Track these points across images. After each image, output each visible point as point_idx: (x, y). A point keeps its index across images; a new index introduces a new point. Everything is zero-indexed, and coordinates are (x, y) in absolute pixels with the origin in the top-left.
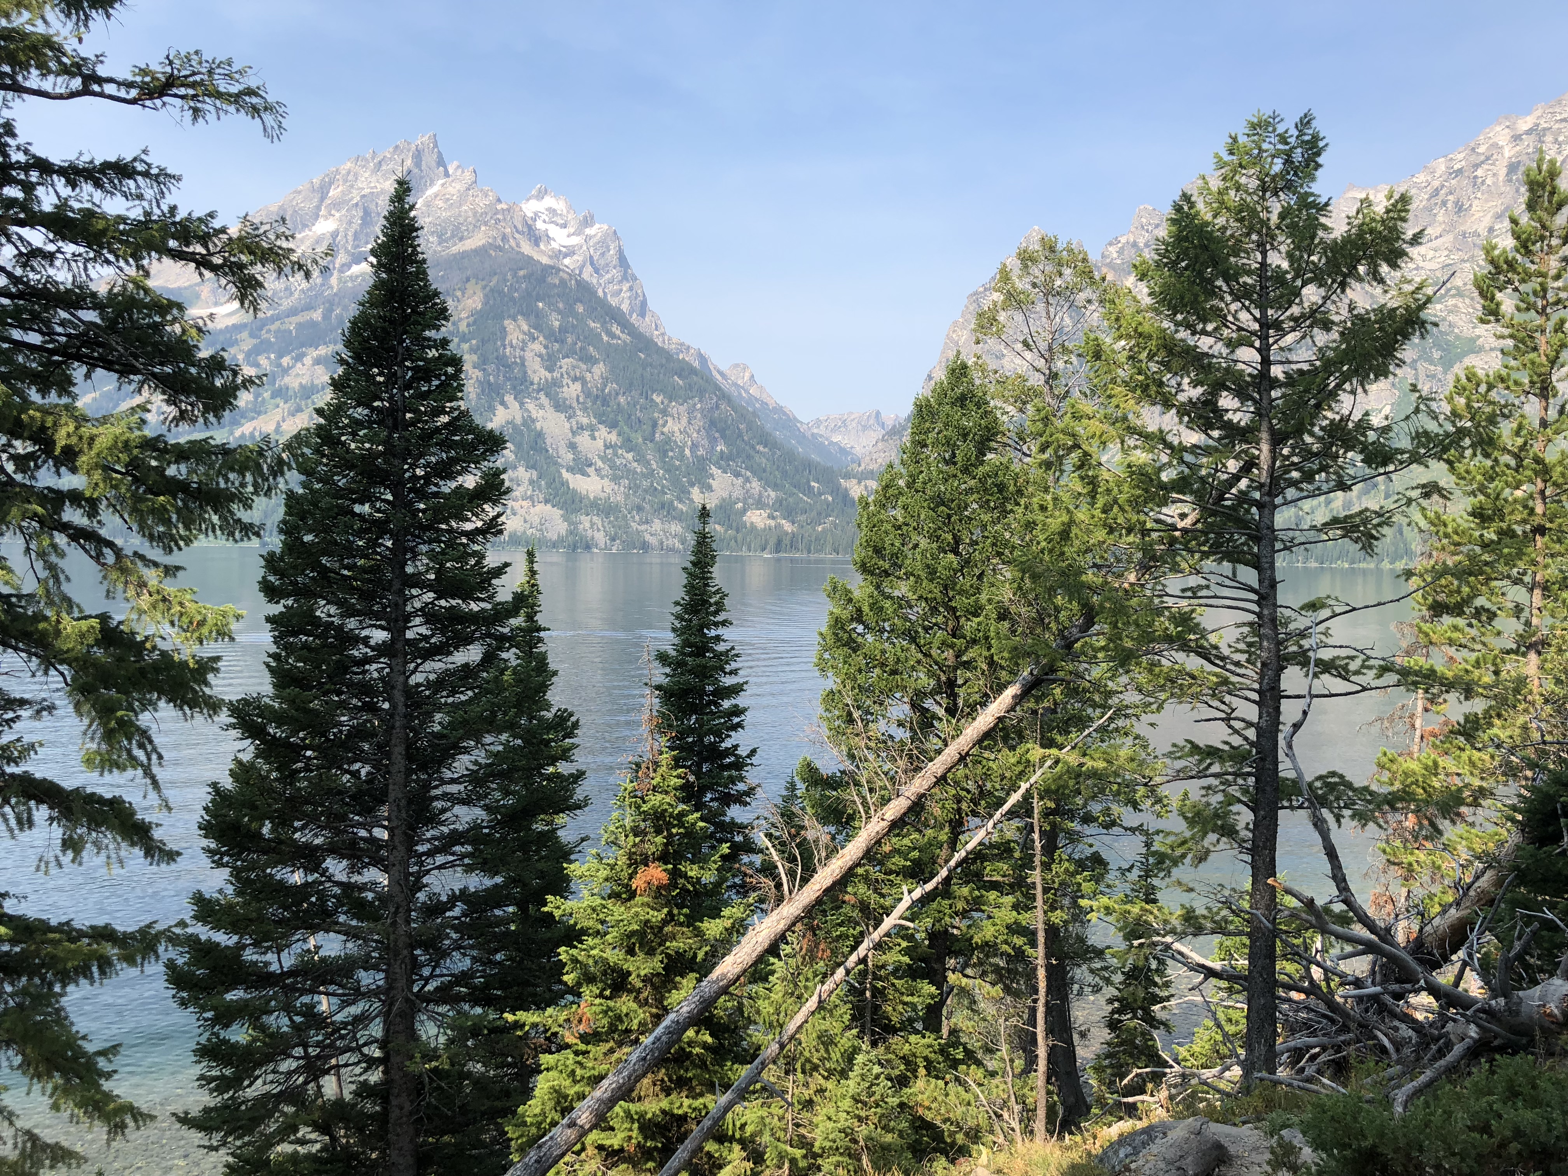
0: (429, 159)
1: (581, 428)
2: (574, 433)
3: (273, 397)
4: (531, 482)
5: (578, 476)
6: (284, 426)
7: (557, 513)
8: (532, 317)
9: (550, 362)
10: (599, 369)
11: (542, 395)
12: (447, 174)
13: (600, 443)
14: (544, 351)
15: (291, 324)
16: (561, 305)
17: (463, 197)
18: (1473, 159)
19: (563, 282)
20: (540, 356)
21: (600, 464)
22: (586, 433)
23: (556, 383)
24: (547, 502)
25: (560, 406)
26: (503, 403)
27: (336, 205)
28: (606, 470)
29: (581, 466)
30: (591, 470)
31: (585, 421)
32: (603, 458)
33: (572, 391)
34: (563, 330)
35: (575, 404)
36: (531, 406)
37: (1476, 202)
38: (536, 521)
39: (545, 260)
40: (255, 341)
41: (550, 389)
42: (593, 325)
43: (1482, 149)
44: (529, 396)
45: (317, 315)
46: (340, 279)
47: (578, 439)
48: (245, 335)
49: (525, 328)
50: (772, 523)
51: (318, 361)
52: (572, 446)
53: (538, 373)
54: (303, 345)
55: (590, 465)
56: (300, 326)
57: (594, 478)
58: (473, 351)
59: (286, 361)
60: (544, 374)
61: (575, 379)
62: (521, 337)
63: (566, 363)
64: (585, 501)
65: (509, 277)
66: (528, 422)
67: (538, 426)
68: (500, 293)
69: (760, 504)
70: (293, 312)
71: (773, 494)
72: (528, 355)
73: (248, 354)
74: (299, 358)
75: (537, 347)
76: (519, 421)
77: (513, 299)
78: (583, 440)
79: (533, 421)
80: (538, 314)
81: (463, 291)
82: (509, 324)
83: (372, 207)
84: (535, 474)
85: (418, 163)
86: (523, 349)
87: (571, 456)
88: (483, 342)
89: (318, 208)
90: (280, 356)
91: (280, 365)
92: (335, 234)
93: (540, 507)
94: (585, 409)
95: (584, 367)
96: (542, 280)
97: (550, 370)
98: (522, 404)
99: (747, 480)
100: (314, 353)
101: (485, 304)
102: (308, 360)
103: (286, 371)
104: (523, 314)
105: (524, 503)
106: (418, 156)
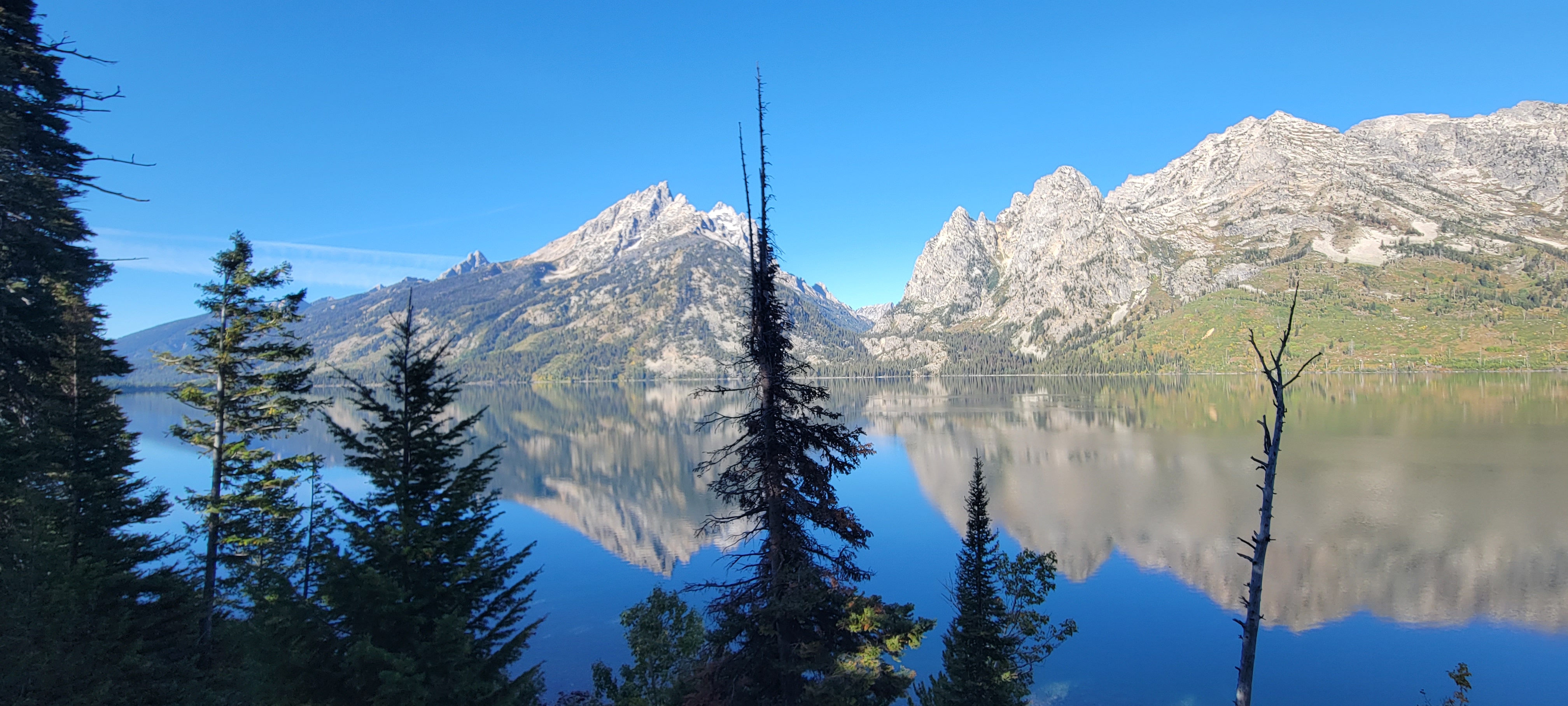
0: (665, 193)
1: (727, 318)
2: (723, 320)
3: (585, 310)
4: (700, 345)
5: (724, 342)
6: (588, 324)
7: (710, 360)
8: (705, 266)
9: (712, 287)
10: (737, 289)
11: (708, 303)
12: (673, 200)
13: (735, 325)
14: (710, 282)
15: (596, 275)
16: (719, 259)
17: (680, 209)
18: (1194, 158)
19: (721, 248)
20: (708, 284)
21: (734, 335)
22: (728, 320)
23: (715, 297)
24: (707, 355)
25: (717, 308)
26: (690, 308)
27: (622, 218)
28: (738, 338)
29: (725, 337)
30: (730, 339)
31: (728, 314)
32: (737, 332)
33: (723, 300)
34: (720, 271)
35: (723, 306)
36: (702, 308)
37: (1194, 181)
38: (701, 364)
39: (716, 238)
40: (580, 284)
41: (712, 299)
42: (735, 268)
43: (1197, 153)
44: (702, 304)
45: (608, 271)
46: (623, 253)
47: (725, 324)
48: (575, 281)
49: (701, 271)
50: (819, 361)
51: (606, 292)
52: (722, 327)
53: (707, 292)
54: (601, 285)
55: (730, 335)
56: (600, 276)
57: (732, 343)
58: (675, 283)
59: (592, 293)
60: (709, 293)
61: (724, 294)
62: (699, 275)
63: (720, 287)
64: (726, 354)
65: (696, 246)
66: (701, 316)
67: (705, 318)
68: (691, 255)
69: (815, 352)
70: (599, 269)
71: (822, 346)
72: (702, 284)
73: (576, 290)
74: (598, 291)
75: (707, 280)
76: (696, 315)
77: (697, 258)
78: (727, 324)
79: (703, 315)
80: (708, 264)
81: (674, 255)
82: (693, 269)
83: (638, 218)
84: (701, 342)
85: (660, 197)
86: (700, 281)
87: (720, 332)
88: (680, 279)
89: (614, 219)
90: (590, 291)
91: (589, 295)
92: (620, 233)
93: (704, 358)
94: (728, 309)
95: (728, 288)
96: (711, 246)
97: (712, 290)
98: (698, 308)
99: (810, 340)
100: (606, 288)
101: (684, 260)
102: (602, 292)
103: (592, 298)
104: (700, 264)
105: (696, 356)
106: (659, 192)
